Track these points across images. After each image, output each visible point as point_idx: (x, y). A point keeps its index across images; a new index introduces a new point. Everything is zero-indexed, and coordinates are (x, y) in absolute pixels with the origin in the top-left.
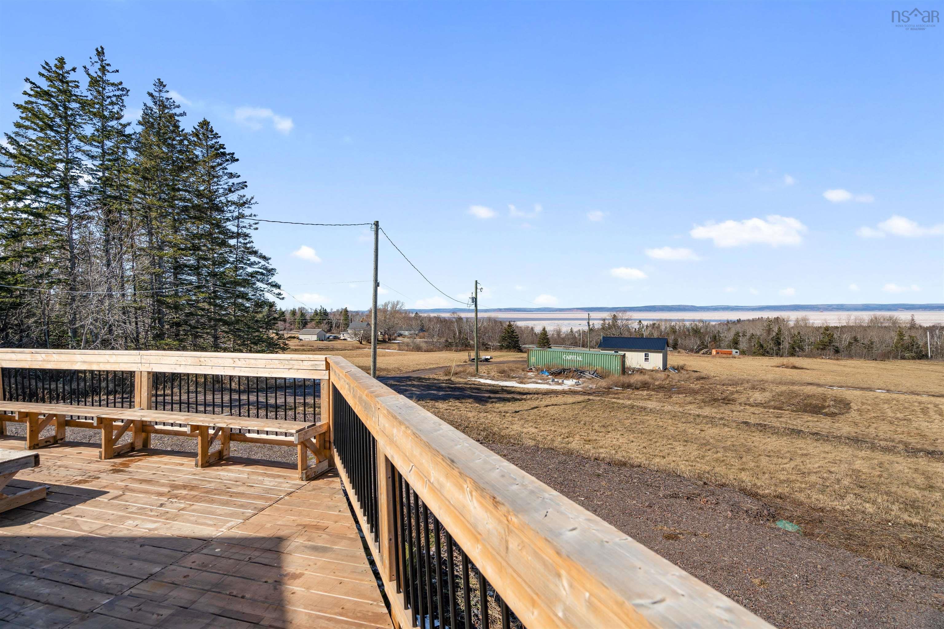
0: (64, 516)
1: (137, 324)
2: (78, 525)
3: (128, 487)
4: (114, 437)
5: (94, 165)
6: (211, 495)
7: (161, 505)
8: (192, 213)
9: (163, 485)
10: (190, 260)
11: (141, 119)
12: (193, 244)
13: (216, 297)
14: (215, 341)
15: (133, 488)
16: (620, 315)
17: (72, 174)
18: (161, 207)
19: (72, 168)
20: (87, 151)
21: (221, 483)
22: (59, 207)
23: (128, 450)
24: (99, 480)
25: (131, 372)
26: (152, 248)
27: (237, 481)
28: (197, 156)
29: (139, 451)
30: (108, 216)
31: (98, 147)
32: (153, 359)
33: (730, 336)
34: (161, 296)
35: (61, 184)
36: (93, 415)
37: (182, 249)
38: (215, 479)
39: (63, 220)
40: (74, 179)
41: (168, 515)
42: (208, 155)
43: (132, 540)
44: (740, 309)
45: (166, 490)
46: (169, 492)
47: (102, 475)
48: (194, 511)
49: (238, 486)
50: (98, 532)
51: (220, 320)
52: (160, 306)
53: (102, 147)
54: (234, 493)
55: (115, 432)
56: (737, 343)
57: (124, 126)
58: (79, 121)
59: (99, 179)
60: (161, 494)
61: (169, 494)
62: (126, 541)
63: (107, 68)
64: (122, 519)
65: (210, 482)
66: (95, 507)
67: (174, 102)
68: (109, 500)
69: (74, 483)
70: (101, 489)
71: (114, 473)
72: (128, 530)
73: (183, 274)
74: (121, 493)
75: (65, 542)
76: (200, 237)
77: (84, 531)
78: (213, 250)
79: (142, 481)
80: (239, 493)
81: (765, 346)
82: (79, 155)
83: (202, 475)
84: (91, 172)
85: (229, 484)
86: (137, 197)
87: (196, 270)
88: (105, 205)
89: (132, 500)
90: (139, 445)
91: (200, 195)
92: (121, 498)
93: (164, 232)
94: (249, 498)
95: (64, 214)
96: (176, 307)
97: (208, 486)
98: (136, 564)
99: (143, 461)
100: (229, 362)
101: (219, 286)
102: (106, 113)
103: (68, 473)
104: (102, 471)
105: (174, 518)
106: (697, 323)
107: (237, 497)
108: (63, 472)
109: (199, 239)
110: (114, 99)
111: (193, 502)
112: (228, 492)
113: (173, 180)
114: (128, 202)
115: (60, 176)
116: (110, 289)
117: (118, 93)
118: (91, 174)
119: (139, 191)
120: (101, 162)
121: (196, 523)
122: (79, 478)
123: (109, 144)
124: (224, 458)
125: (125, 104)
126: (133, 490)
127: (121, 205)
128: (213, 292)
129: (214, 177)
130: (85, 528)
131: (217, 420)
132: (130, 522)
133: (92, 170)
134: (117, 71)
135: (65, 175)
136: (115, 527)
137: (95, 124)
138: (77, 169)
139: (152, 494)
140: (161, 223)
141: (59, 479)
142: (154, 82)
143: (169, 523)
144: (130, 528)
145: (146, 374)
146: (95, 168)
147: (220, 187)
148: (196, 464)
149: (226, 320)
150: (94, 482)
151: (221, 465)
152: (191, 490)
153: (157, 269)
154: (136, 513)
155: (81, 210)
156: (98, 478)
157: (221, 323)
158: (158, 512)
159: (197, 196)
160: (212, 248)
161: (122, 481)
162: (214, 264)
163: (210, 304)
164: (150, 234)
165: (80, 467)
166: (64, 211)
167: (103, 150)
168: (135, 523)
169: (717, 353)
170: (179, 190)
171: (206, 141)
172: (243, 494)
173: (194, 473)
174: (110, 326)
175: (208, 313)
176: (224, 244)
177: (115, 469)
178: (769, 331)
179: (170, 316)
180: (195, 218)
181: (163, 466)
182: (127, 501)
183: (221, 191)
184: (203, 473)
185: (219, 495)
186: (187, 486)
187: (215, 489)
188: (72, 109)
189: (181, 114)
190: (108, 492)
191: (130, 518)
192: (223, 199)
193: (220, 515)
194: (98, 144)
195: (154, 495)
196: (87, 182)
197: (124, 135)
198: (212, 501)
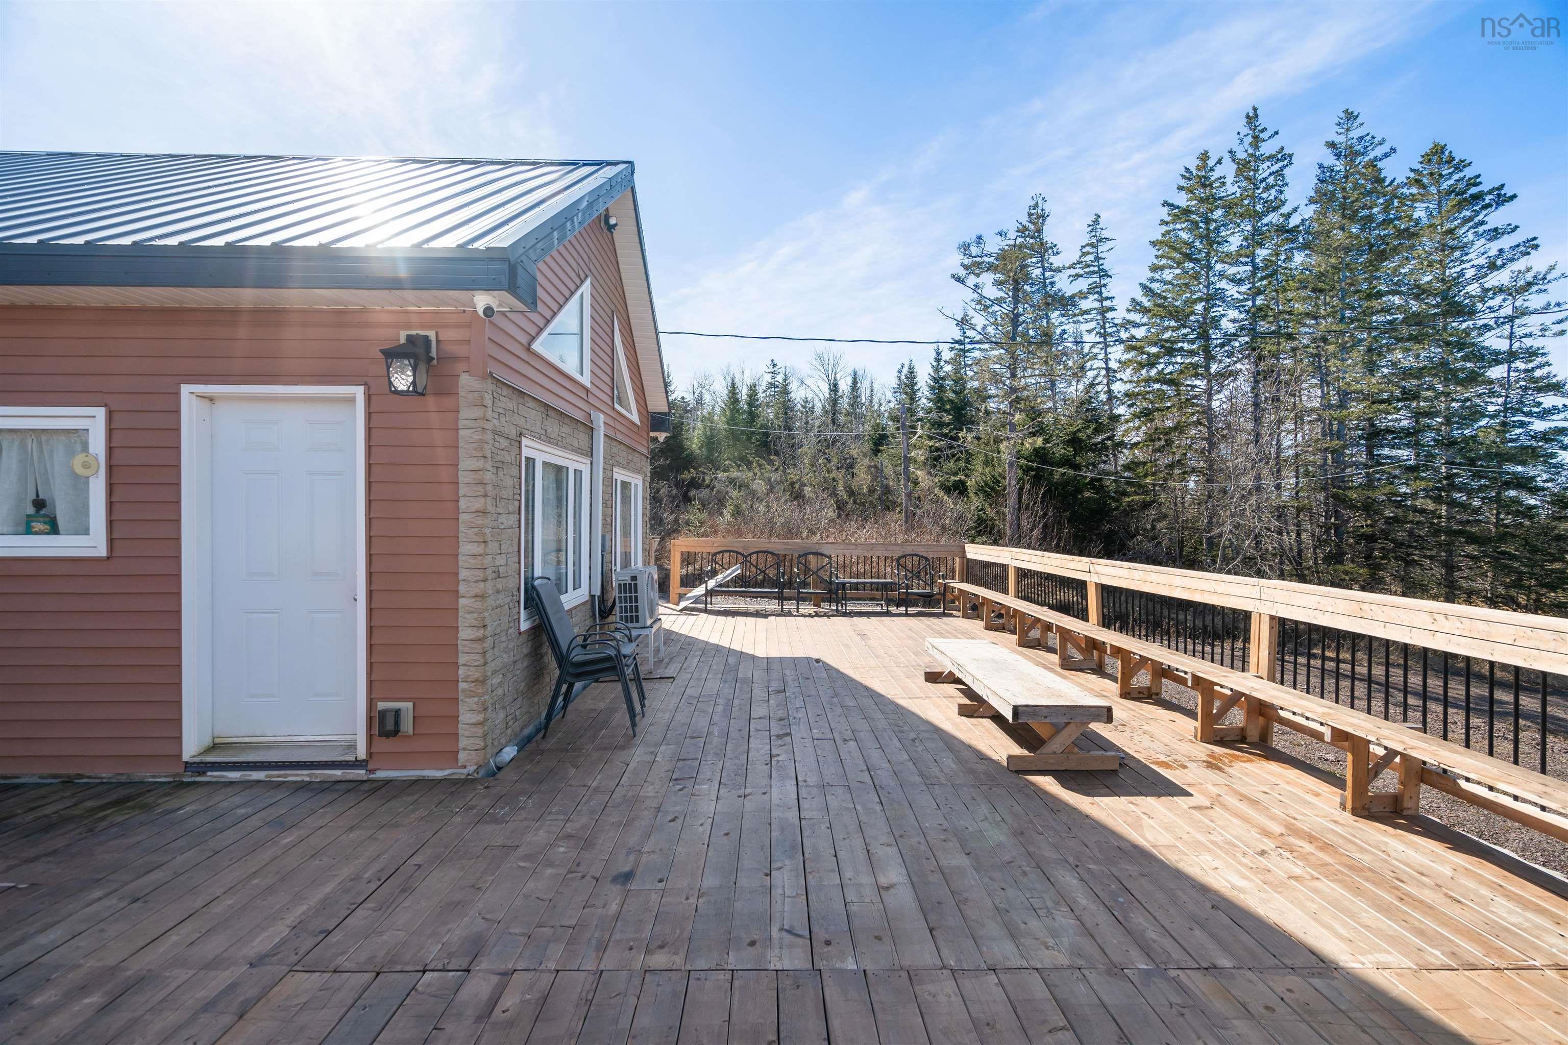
0: (1131, 805)
1: (1299, 535)
2: (1142, 826)
3: (1220, 799)
4: (1215, 711)
5: (1240, 293)
6: (1359, 876)
7: (1263, 853)
8: (1405, 331)
9: (1273, 818)
10: (1400, 420)
11: (1312, 194)
12: (1404, 388)
13: (1452, 487)
14: (1447, 573)
15: (1226, 803)
17: (1213, 315)
18: (1342, 333)
19: (1213, 307)
20: (1234, 274)
21: (1385, 861)
22: (1195, 366)
23: (1237, 738)
24: (1185, 771)
25: (1246, 612)
26: (1328, 406)
27: (1422, 874)
28: (1417, 222)
29: (1253, 745)
30: (1257, 366)
31: (1246, 264)
32: (1279, 596)
34: (1340, 488)
35: (1198, 333)
36: (1186, 670)
37: (1382, 402)
38: (1375, 848)
39: (1201, 383)
40: (1215, 322)
41: (1269, 877)
42: (1440, 212)
43: (1204, 890)
45: (1277, 829)
46: (1282, 835)
47: (1191, 765)
48: (1316, 891)
49: (1425, 885)
50: (1164, 851)
51: (1460, 533)
52: (1338, 506)
53: (1253, 261)
54: (1408, 895)
55: (1217, 704)
57: (1288, 216)
58: (1223, 234)
59: (1248, 312)
60: (1267, 834)
61: (1280, 838)
62: (1194, 887)
63: (1261, 135)
64: (1199, 846)
65: (1362, 850)
66: (1170, 810)
67: (1373, 137)
68: (1190, 808)
69: (1153, 763)
70: (1184, 787)
71: (1208, 767)
72: (1202, 869)
73: (1382, 446)
74: (1208, 804)
75: (1122, 844)
76: (1419, 373)
77: (1146, 840)
78: (1447, 394)
79: (1243, 798)
80: (1422, 902)
82: (1223, 284)
83: (1350, 830)
84: (1237, 305)
85: (1405, 872)
86: (1305, 325)
87: (1410, 436)
88: (1254, 349)
89: (1219, 823)
90: (1253, 734)
91: (1419, 292)
92: (1206, 811)
93: (1347, 376)
94: (1443, 924)
95: (1202, 375)
96: (1369, 508)
97: (1357, 855)
98: (1197, 932)
99: (1254, 764)
100: (1423, 620)
101: (1460, 464)
102: (1259, 207)
103: (1152, 745)
104: (1193, 758)
105: (1278, 887)
107: (1415, 908)
108: (1146, 741)
109: (1418, 378)
110: (1271, 180)
111: (1319, 873)
112: (1397, 888)
113: (1369, 280)
114: (1290, 337)
115: (1198, 321)
116: (1258, 478)
117: (1276, 168)
118: (1238, 308)
119: (1307, 315)
120: (1251, 285)
121: (1314, 916)
122: (1163, 758)
123: (1262, 253)
124: (1405, 813)
125: (1287, 180)
126: (1224, 807)
127: (1279, 344)
128: (1446, 478)
129: (1454, 249)
130: (1149, 836)
131: (1387, 733)
132: (1209, 858)
133: (1240, 301)
134: (1276, 133)
135: (1204, 318)
136: (1186, 854)
137: (1243, 231)
138: (1219, 306)
139: (1254, 826)
140: (1343, 360)
141: (1140, 750)
142: (1337, 120)
143: (1266, 892)
144: (1206, 868)
145: (1268, 619)
146: (1241, 298)
147: (1468, 265)
148: (1341, 804)
149: (1473, 534)
150: (1177, 772)
151: (1396, 826)
152: (1321, 849)
153: (1336, 443)
154: (1219, 847)
155: (1222, 365)
156: (1185, 767)
157: (1463, 540)
158: (1254, 863)
159: (1417, 297)
160: (1447, 390)
161: (1215, 785)
162: (1448, 422)
163: (1438, 500)
164: (1324, 382)
165: (1167, 741)
166: (1201, 370)
167: (1253, 266)
168: (1215, 864)
170: (1380, 294)
171: (1438, 183)
172: (1431, 907)
173: (1335, 819)
174: (1256, 537)
175: (1433, 518)
176: (1473, 379)
177: (1210, 763)
179: (1359, 522)
180: (1411, 338)
181: (1283, 785)
182: (1212, 821)
183: (1470, 273)
184: (1353, 828)
185: (1374, 883)
186: (1317, 839)
187: (1370, 870)
188: (1215, 221)
189: (1386, 154)
190: (1191, 795)
191: (1209, 851)
192: (1474, 289)
193: (1367, 927)
194: (1246, 259)
195: (1255, 829)
196: (1231, 321)
197: (1288, 231)
198: (1357, 891)
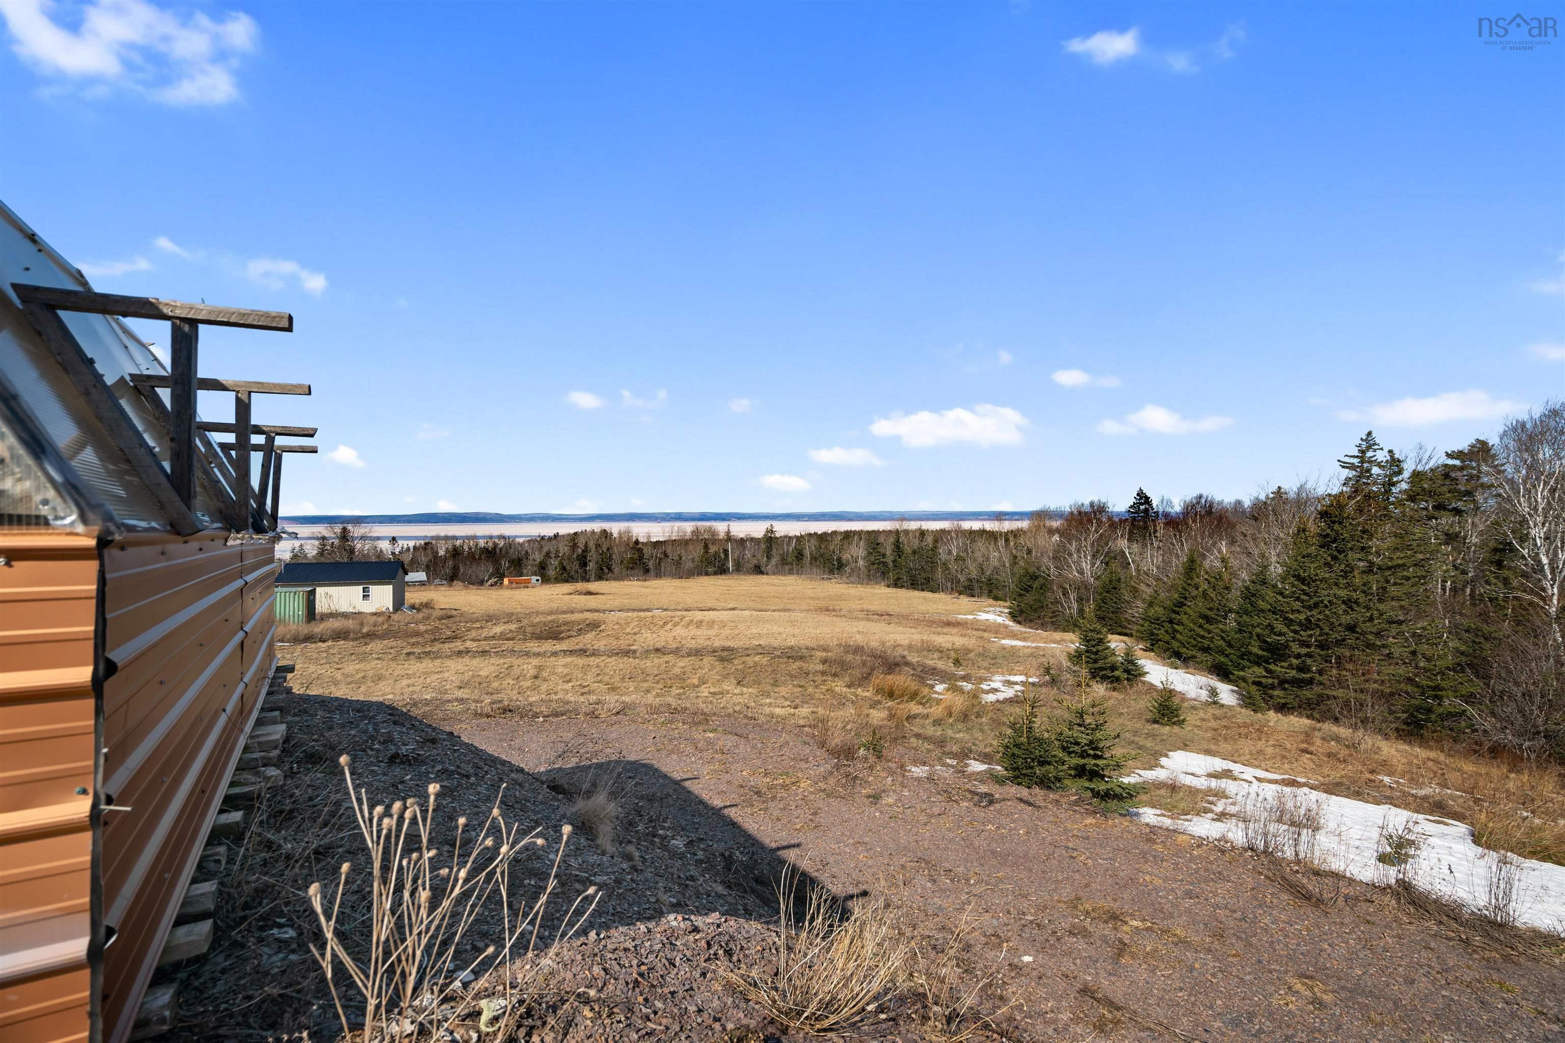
16: (356, 531)
33: (538, 557)
44: (564, 519)
56: (544, 568)
81: (568, 568)
106: (497, 541)
169: (511, 582)
178: (574, 547)
